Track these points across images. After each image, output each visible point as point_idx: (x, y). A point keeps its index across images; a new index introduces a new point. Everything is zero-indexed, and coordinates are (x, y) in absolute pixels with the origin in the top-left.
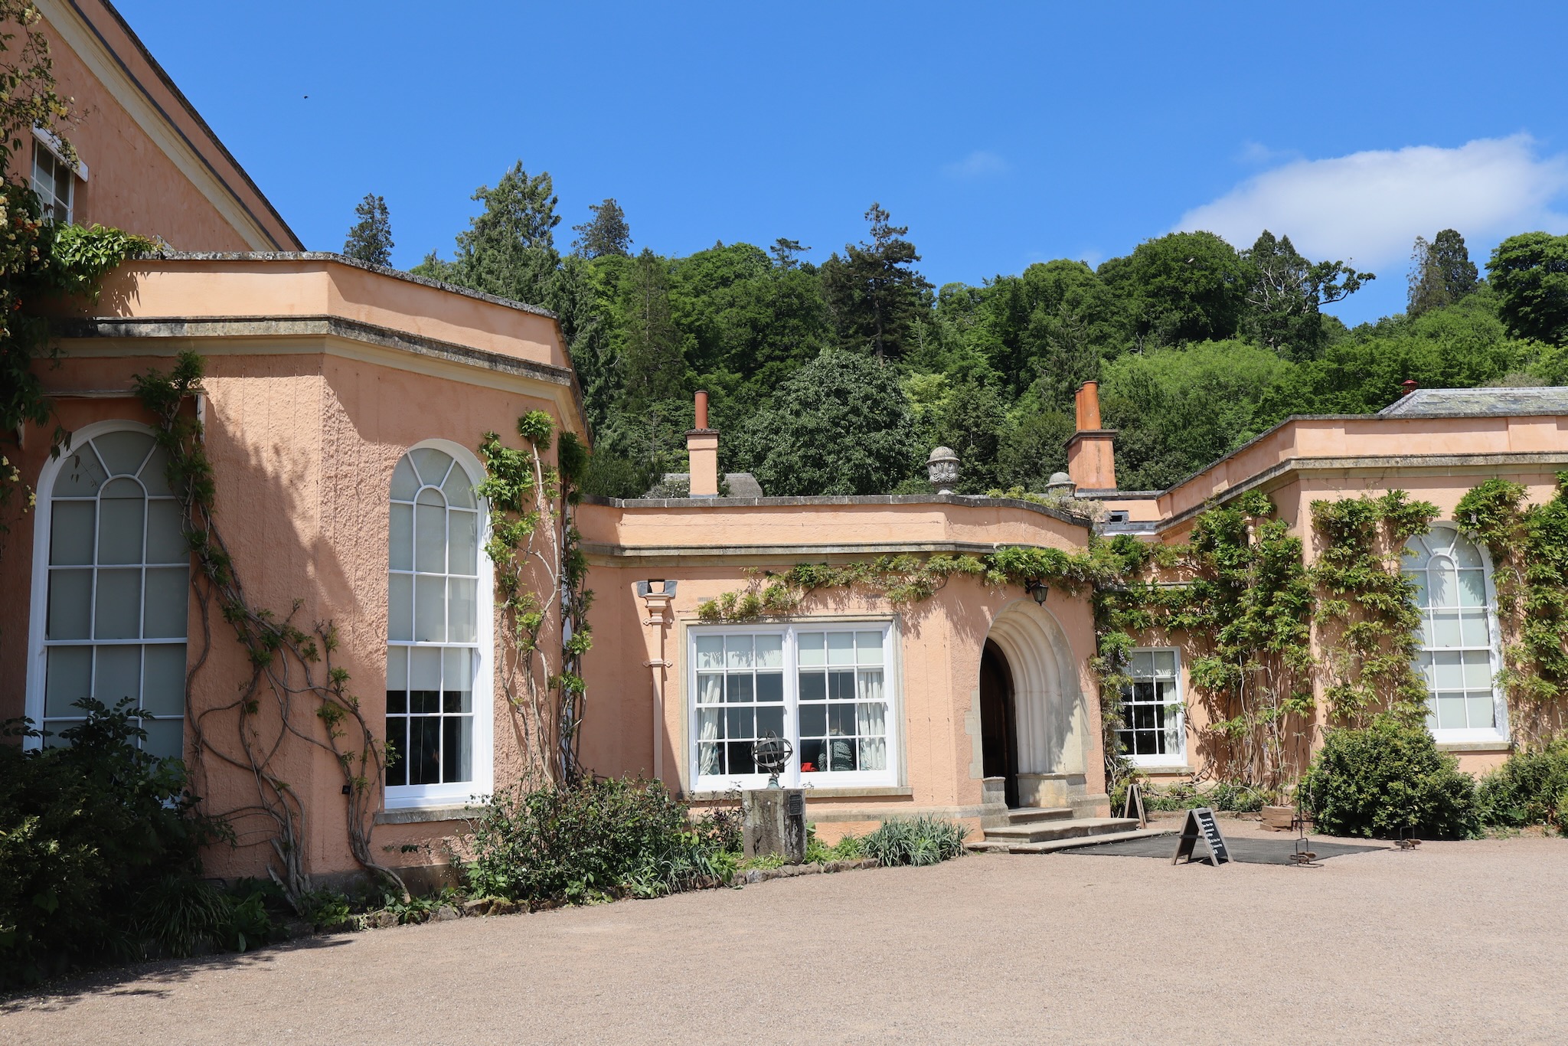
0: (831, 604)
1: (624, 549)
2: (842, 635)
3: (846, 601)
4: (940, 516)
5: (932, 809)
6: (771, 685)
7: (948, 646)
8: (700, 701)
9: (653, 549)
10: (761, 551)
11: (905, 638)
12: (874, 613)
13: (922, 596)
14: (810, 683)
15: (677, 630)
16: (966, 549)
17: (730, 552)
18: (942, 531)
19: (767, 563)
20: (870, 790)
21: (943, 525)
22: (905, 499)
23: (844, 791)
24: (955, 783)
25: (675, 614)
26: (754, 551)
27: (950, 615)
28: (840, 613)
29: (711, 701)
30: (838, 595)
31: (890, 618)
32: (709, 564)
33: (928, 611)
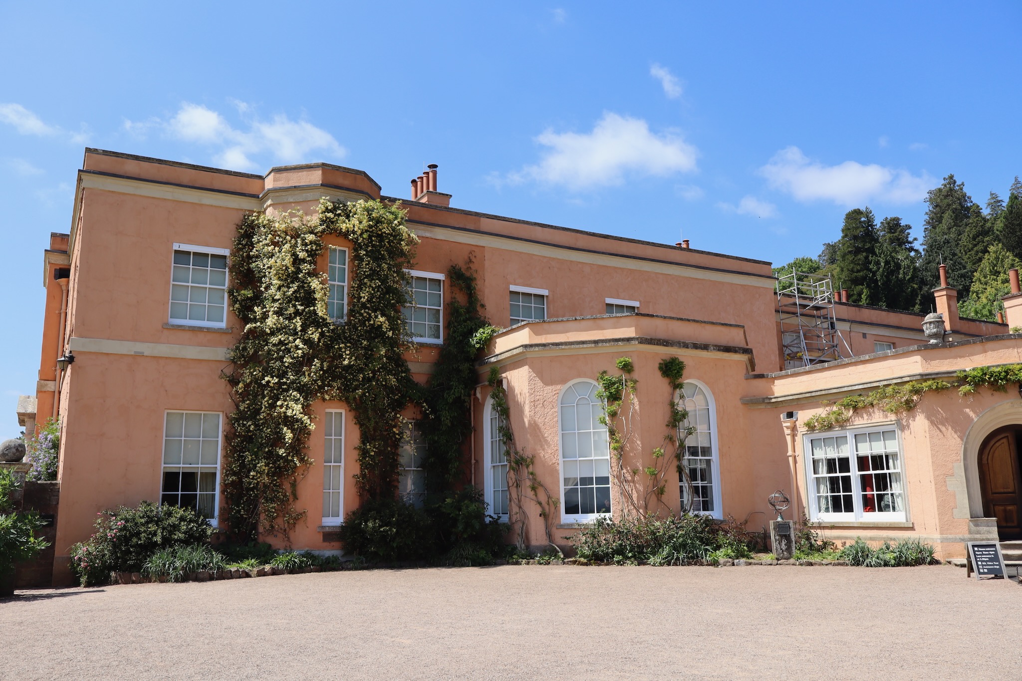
0: (865, 416)
1: (771, 399)
2: (872, 436)
3: (873, 414)
4: (917, 358)
5: (925, 536)
6: (844, 464)
7: (928, 437)
8: (815, 473)
10: (826, 392)
11: (903, 434)
12: (887, 420)
13: (910, 406)
14: (863, 462)
15: (798, 439)
16: (930, 377)
17: (813, 394)
18: (920, 367)
19: (835, 398)
20: (891, 524)
21: (920, 363)
22: (896, 352)
23: (878, 523)
24: (937, 521)
25: (798, 429)
26: (823, 393)
27: (928, 418)
28: (869, 422)
29: (822, 473)
30: (869, 412)
31: (893, 422)
32: (810, 401)
33: (914, 417)
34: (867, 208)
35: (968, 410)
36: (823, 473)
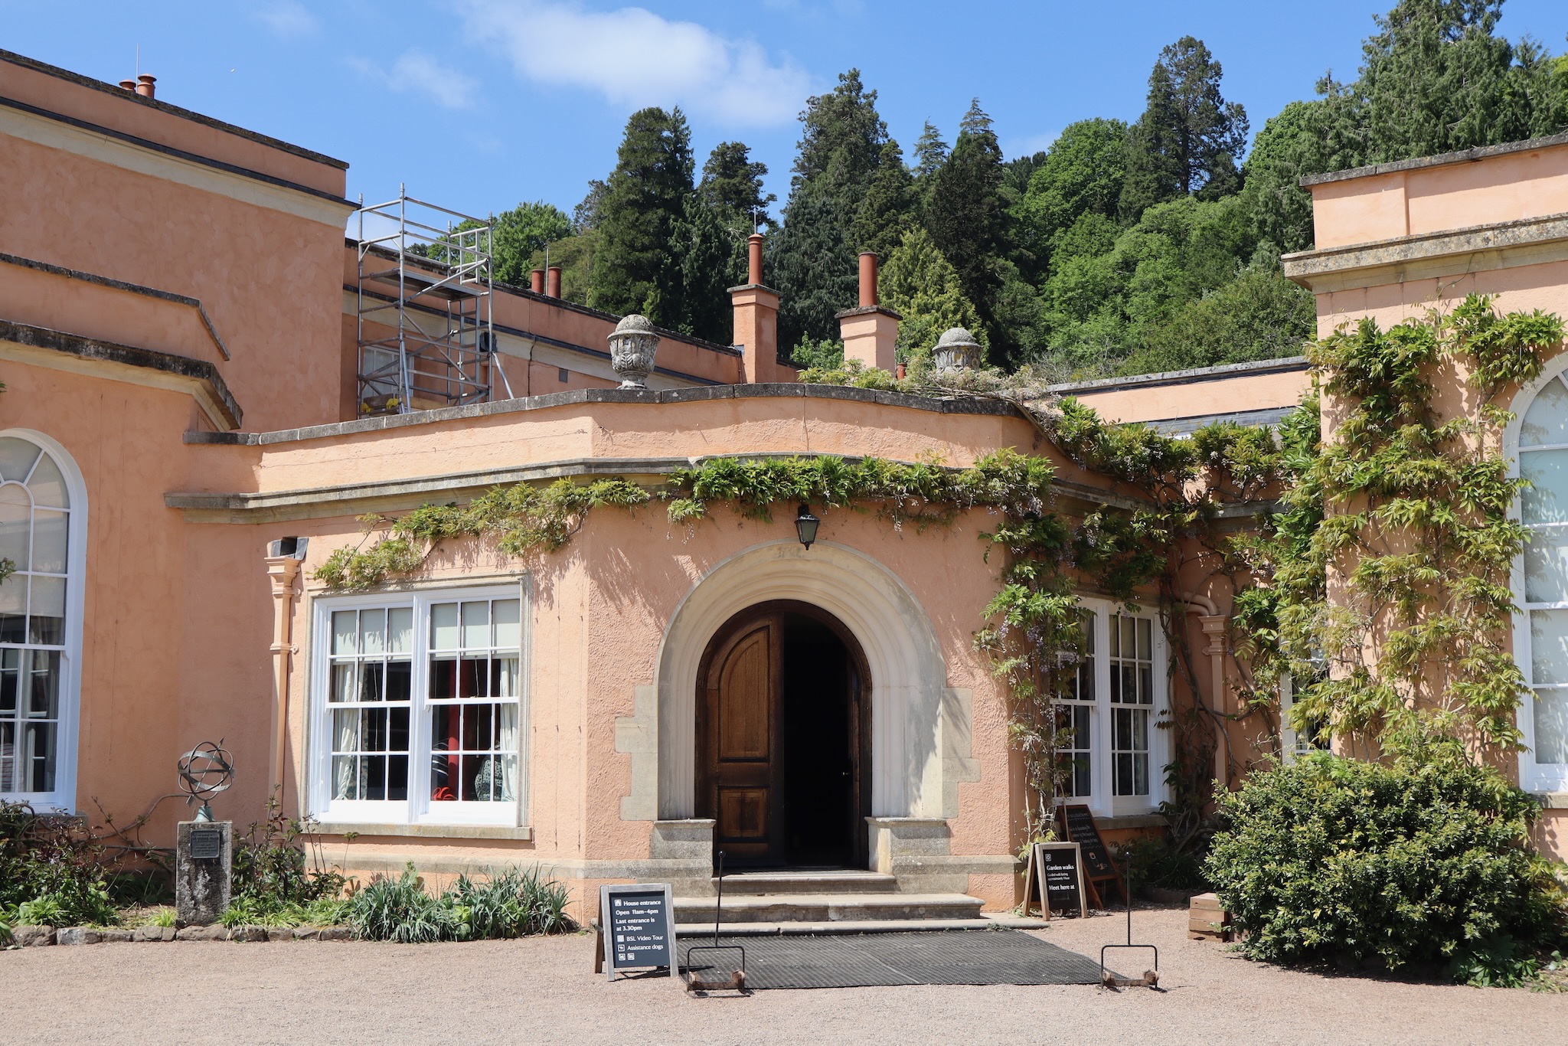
0: (459, 560)
1: (247, 500)
2: (466, 611)
3: (474, 555)
4: (585, 422)
5: (553, 862)
6: (399, 677)
7: (586, 618)
8: (334, 696)
9: (287, 495)
10: (375, 492)
11: (535, 608)
12: (503, 572)
13: (556, 541)
14: (442, 675)
15: (302, 608)
16: (606, 470)
17: (346, 495)
18: (588, 445)
19: (395, 508)
20: (484, 830)
21: (589, 435)
22: (542, 401)
23: (456, 829)
24: (583, 825)
25: (305, 582)
26: (369, 492)
27: (593, 572)
28: (467, 574)
29: (350, 700)
30: (467, 547)
31: (515, 579)
32: (338, 513)
33: (564, 567)
34: (677, 111)
35: (684, 560)
36: (353, 701)
